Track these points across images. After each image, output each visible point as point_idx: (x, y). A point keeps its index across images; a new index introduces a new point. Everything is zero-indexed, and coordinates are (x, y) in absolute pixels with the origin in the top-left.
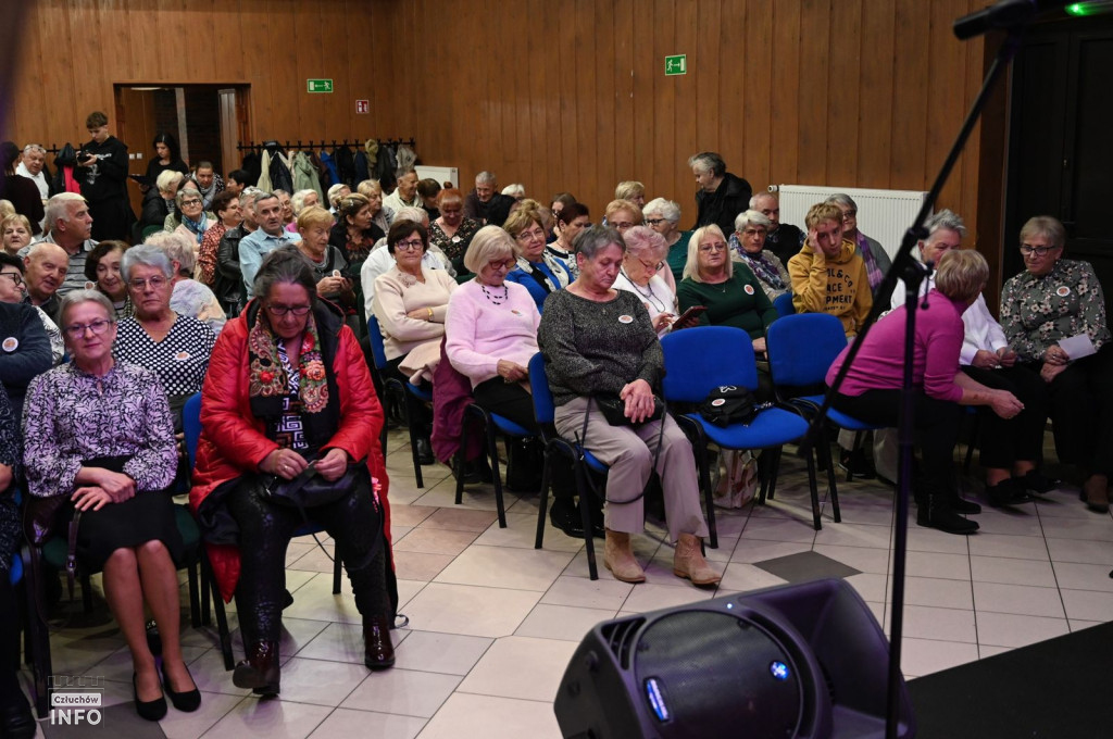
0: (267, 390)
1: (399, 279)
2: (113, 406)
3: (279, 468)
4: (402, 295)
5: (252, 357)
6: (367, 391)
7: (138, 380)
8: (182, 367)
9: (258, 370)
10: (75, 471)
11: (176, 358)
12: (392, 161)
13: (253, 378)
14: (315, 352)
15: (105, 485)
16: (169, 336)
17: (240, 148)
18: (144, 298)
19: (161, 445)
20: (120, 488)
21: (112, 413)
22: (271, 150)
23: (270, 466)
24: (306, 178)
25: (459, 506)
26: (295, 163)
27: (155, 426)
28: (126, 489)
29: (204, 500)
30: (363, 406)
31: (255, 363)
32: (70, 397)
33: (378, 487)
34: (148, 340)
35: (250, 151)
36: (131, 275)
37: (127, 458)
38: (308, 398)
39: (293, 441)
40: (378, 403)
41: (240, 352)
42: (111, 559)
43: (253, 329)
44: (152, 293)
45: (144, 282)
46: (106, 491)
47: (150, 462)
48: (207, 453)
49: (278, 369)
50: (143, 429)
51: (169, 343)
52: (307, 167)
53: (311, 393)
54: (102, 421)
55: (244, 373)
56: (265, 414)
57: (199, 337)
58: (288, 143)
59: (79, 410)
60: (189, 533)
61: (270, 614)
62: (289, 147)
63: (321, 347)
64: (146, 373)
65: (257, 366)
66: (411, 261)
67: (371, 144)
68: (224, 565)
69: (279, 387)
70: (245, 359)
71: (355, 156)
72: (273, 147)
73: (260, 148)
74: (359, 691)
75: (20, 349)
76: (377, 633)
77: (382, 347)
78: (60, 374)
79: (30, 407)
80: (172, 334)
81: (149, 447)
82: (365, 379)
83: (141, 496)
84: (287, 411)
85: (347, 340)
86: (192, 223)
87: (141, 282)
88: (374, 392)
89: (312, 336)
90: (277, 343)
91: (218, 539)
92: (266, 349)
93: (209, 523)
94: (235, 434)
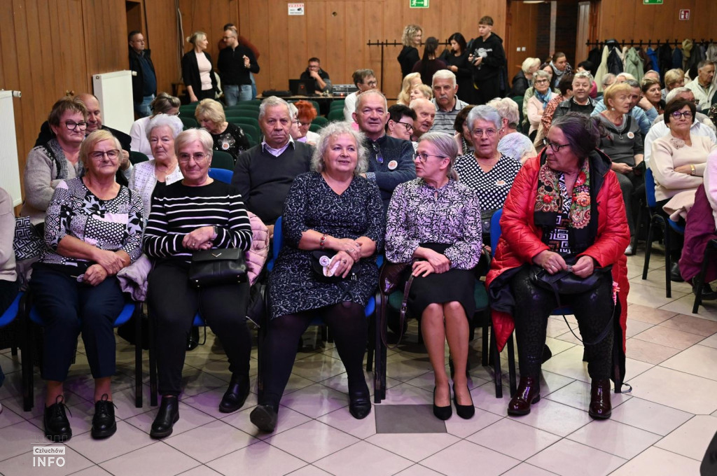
0: (547, 208)
1: (671, 142)
2: (442, 209)
4: (672, 154)
5: (540, 184)
6: (620, 220)
7: (462, 194)
8: (499, 190)
9: (543, 194)
10: (414, 249)
11: (497, 184)
13: (538, 198)
14: (585, 186)
15: (431, 260)
16: (494, 169)
17: (588, 44)
19: (471, 240)
20: (440, 263)
21: (441, 213)
22: (611, 46)
24: (633, 67)
25: (695, 315)
26: (628, 55)
27: (469, 226)
28: (444, 264)
29: (494, 280)
30: (615, 229)
31: (541, 188)
32: (417, 200)
33: (617, 289)
34: (480, 170)
35: (595, 46)
36: (473, 126)
37: (448, 246)
38: (575, 218)
39: (560, 247)
40: (628, 229)
41: (533, 180)
42: (427, 310)
43: (543, 166)
44: (486, 139)
45: (482, 131)
46: (431, 264)
47: (462, 250)
48: (502, 248)
49: (557, 194)
50: (462, 227)
51: (493, 174)
52: (636, 59)
53: (578, 214)
54: (434, 218)
55: (533, 195)
56: (543, 225)
57: (514, 172)
58: (623, 41)
59: (421, 209)
60: (481, 301)
62: (624, 44)
63: (590, 183)
64: (468, 190)
65: (542, 191)
66: (682, 128)
67: (687, 43)
68: (501, 326)
69: (555, 207)
70: (536, 185)
71: (673, 52)
72: (612, 43)
73: (602, 44)
74: (582, 430)
75: (397, 169)
76: (600, 393)
77: (654, 191)
78: (413, 185)
79: (393, 203)
80: (496, 168)
81: (463, 240)
82: (620, 210)
83: (453, 272)
84: (559, 226)
85: (611, 182)
86: (541, 95)
87: (480, 131)
88: (626, 221)
89: (585, 175)
90: (560, 177)
91: (499, 308)
92: (551, 180)
93: (495, 296)
94: (521, 236)
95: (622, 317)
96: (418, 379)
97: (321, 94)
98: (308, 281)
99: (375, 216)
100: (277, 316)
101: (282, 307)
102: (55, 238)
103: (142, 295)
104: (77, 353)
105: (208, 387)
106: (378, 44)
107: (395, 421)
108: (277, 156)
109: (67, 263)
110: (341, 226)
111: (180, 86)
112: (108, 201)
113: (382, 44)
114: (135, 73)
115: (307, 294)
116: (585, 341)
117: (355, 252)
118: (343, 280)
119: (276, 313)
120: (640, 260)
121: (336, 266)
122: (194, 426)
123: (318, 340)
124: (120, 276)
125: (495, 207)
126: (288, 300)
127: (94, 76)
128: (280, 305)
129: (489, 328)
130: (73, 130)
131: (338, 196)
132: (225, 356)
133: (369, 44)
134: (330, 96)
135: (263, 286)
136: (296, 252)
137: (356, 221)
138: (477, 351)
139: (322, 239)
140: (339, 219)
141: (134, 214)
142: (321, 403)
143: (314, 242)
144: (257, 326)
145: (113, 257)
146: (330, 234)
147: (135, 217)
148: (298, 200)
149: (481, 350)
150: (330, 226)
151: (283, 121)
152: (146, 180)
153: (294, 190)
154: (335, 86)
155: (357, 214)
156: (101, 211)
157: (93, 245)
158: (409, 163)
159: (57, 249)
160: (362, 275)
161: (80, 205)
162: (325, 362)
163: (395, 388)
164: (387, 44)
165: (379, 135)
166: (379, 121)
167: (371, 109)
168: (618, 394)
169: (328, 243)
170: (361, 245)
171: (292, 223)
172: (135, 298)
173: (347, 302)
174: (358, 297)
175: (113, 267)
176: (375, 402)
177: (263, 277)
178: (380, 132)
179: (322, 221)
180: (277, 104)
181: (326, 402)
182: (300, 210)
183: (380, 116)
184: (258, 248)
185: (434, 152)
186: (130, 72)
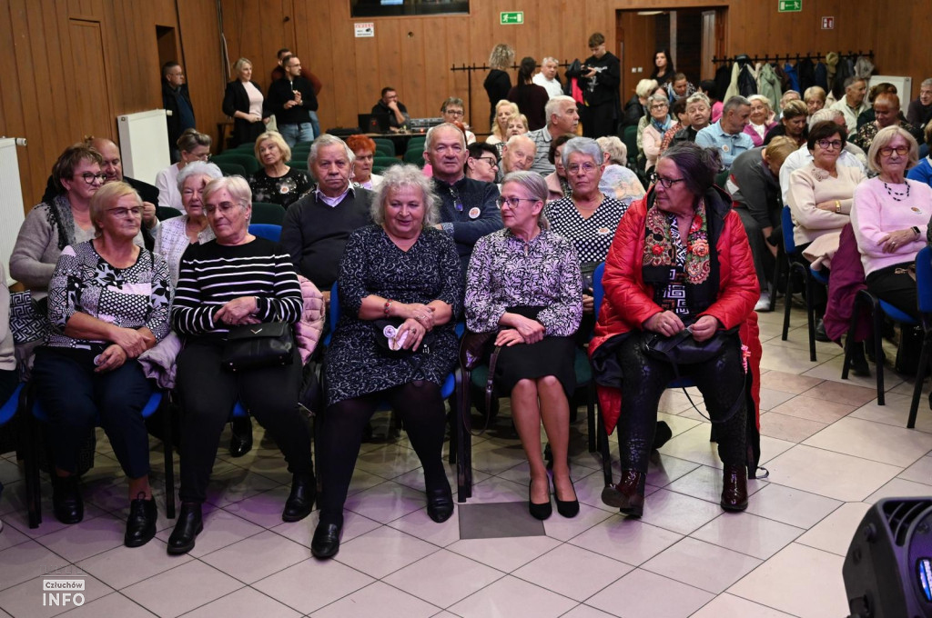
0: (657, 261)
1: (812, 173)
2: (534, 266)
3: (660, 325)
4: (813, 188)
5: (648, 232)
6: (746, 270)
7: (557, 246)
8: (602, 240)
9: (651, 244)
10: (500, 315)
11: (599, 232)
12: (850, 71)
13: (646, 250)
14: (702, 231)
15: (521, 329)
16: (595, 214)
17: (715, 61)
18: (577, 180)
19: (570, 301)
20: (531, 332)
21: (533, 271)
22: (741, 63)
23: (653, 325)
24: (769, 87)
25: (844, 381)
26: (762, 74)
27: (567, 285)
28: (536, 333)
29: (598, 349)
30: (741, 282)
31: (649, 237)
32: (503, 256)
33: (747, 354)
34: (579, 216)
35: (722, 64)
36: (569, 161)
37: (541, 308)
38: (692, 272)
39: (676, 307)
40: (756, 280)
41: (639, 227)
42: (517, 387)
43: (651, 209)
44: (583, 176)
45: (578, 167)
46: (520, 333)
47: (558, 313)
48: (607, 310)
49: (669, 243)
50: (557, 287)
51: (595, 220)
52: (771, 77)
53: (695, 267)
54: (524, 277)
55: (640, 246)
56: (654, 281)
57: (620, 216)
58: (756, 56)
59: (509, 266)
60: (583, 374)
61: (639, 449)
62: (757, 60)
63: (708, 228)
64: (564, 242)
65: (651, 240)
66: (828, 159)
67: (832, 56)
68: (609, 403)
69: (667, 259)
70: (642, 234)
71: (816, 67)
72: (743, 60)
73: (731, 61)
74: (709, 526)
75: (480, 217)
76: (734, 481)
77: (792, 234)
78: (498, 237)
79: (474, 261)
80: (598, 212)
81: (560, 301)
82: (746, 258)
83: (548, 339)
84: (673, 281)
85: (733, 224)
86: (659, 124)
87: (575, 167)
88: (754, 271)
89: (701, 218)
90: (672, 222)
91: (606, 382)
92: (660, 226)
93: (600, 367)
94: (628, 297)
95: (753, 387)
96: (511, 471)
97: (397, 130)
98: (371, 357)
99: (450, 274)
100: (335, 402)
101: (341, 390)
102: (62, 317)
103: (170, 381)
104: (96, 454)
105: (258, 490)
106: (464, 69)
107: (485, 523)
108: (333, 206)
109: (78, 346)
110: (409, 290)
111: (228, 127)
112: (125, 270)
113: (469, 68)
114: (170, 112)
115: (370, 374)
116: (714, 418)
117: (426, 319)
118: (414, 353)
119: (334, 398)
120: (778, 317)
121: (404, 337)
122: (238, 538)
123: (391, 428)
124: (142, 360)
125: (598, 260)
126: (347, 381)
127: (119, 118)
128: (338, 388)
129: (596, 405)
130: (91, 184)
131: (404, 253)
132: (279, 451)
133: (454, 69)
134: (407, 133)
135: (319, 366)
136: (356, 323)
137: (427, 281)
138: (583, 435)
139: (386, 305)
140: (406, 280)
141: (158, 282)
142: (394, 505)
143: (377, 309)
144: (311, 414)
145: (135, 336)
146: (396, 299)
147: (159, 286)
148: (354, 260)
149: (587, 433)
150: (395, 289)
151: (339, 163)
152: (175, 240)
153: (350, 247)
154: (413, 121)
155: (428, 274)
156: (117, 282)
157: (110, 323)
158: (493, 209)
159: (66, 329)
160: (437, 347)
161: (91, 275)
162: (399, 454)
163: (483, 483)
164: (474, 68)
165: (457, 177)
166: (456, 160)
167: (445, 146)
168: (752, 480)
169: (393, 310)
170: (433, 310)
171: (349, 288)
172: (161, 385)
173: (418, 380)
174: (432, 374)
175: (135, 349)
176: (459, 501)
177: (318, 354)
178: (457, 174)
179: (386, 284)
180: (331, 143)
181: (399, 503)
182: (358, 272)
183: (458, 155)
184: (311, 320)
185: (525, 195)
186: (164, 111)
